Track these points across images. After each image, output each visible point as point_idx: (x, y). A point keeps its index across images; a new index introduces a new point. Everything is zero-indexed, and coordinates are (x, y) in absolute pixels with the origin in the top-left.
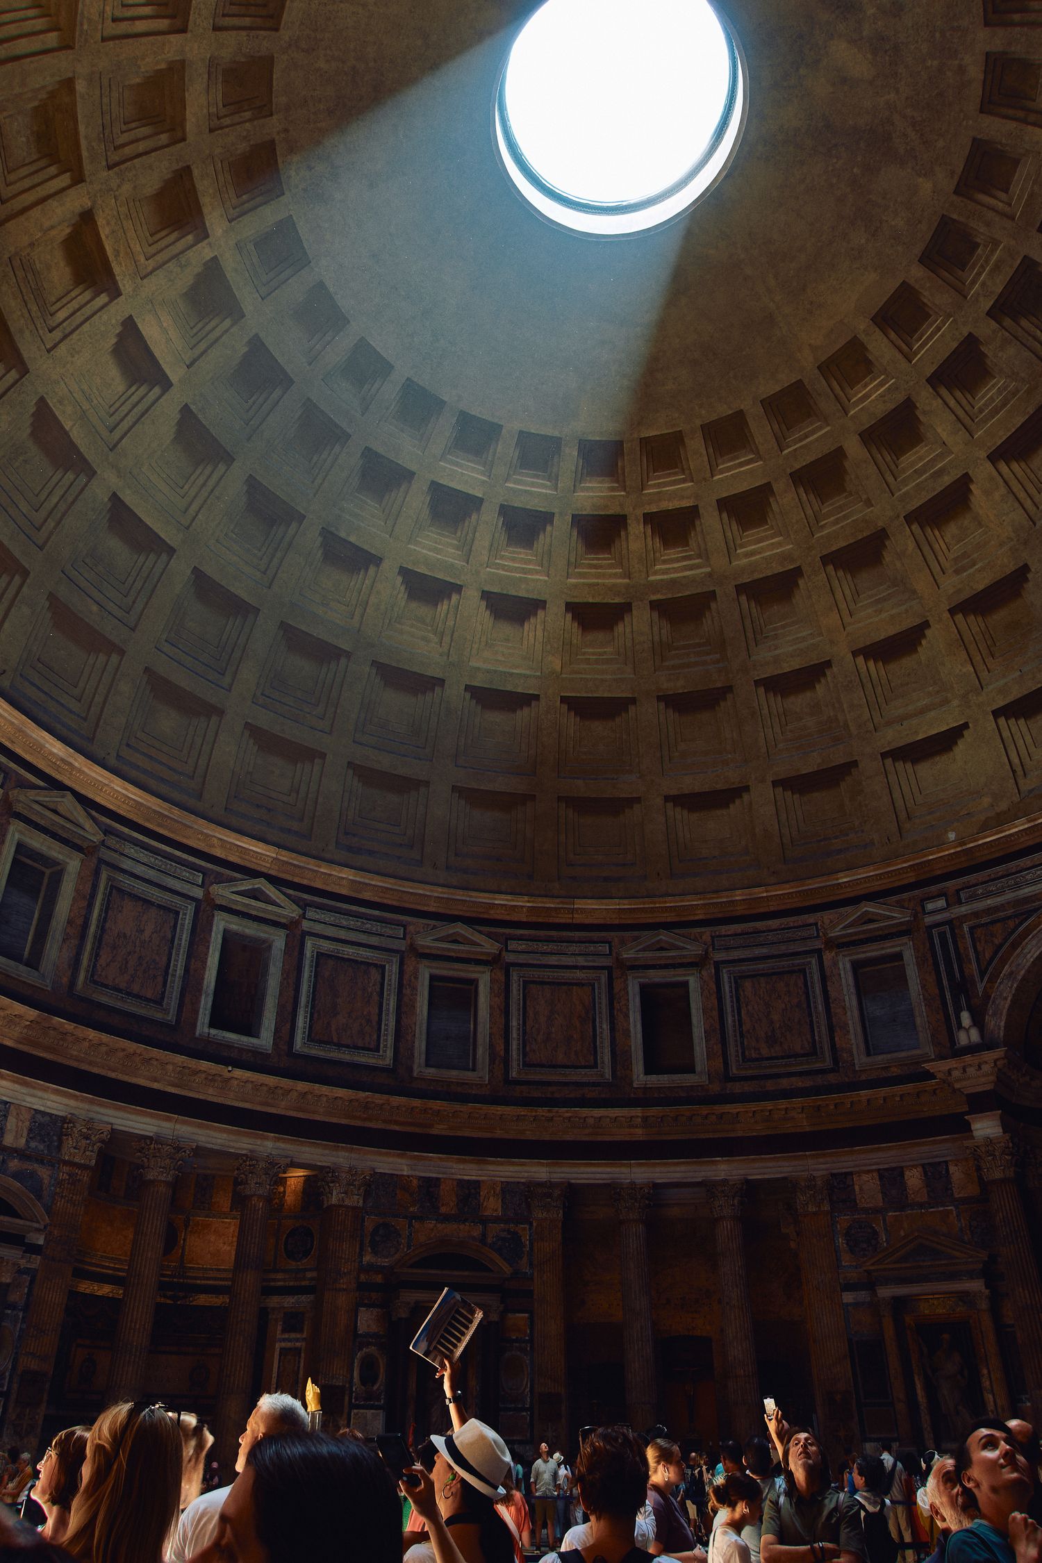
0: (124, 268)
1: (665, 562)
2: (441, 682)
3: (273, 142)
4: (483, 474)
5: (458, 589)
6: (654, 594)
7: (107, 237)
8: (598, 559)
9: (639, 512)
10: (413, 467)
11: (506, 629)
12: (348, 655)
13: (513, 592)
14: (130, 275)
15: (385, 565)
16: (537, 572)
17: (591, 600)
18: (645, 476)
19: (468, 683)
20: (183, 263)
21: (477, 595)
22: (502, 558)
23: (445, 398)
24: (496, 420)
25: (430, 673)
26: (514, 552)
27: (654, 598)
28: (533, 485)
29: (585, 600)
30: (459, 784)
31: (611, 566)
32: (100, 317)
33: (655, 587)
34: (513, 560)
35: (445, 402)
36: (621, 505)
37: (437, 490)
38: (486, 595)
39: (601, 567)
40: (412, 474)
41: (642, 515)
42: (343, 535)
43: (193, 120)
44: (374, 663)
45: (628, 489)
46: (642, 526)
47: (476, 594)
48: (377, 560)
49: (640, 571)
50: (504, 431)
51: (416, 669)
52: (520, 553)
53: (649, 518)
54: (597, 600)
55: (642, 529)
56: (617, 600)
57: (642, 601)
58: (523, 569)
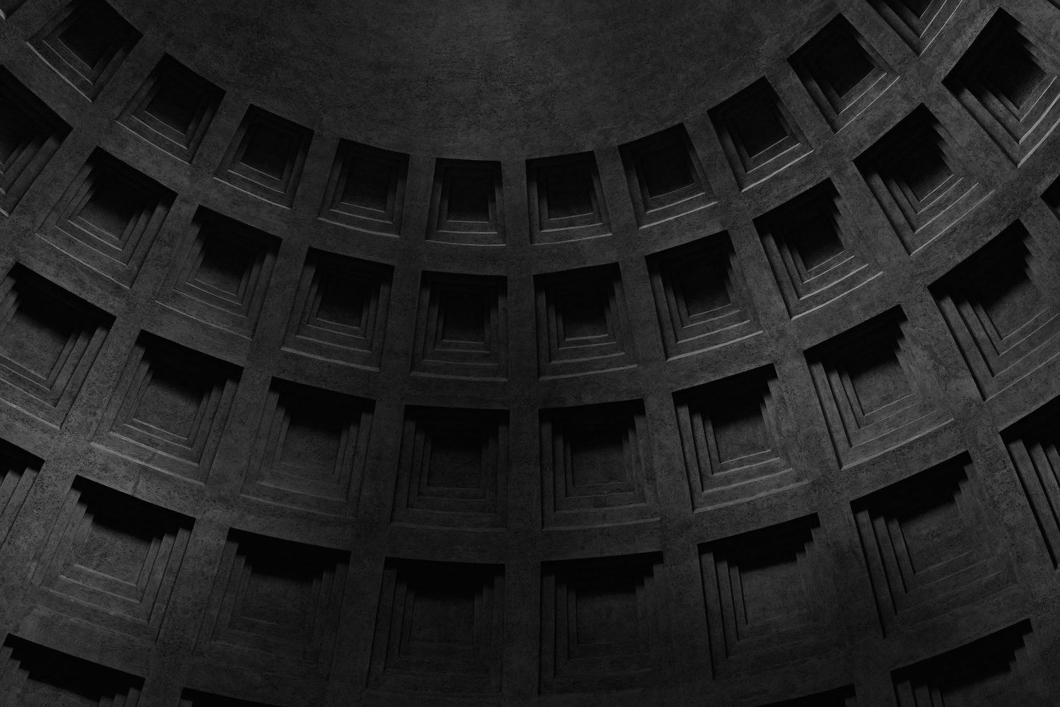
0: (100, 291)
1: (1028, 123)
2: (812, 521)
3: (167, 57)
4: (707, 199)
5: (769, 372)
6: (1039, 182)
7: (57, 275)
8: (940, 192)
9: (937, 84)
10: (610, 257)
11: (876, 383)
12: (657, 557)
13: (845, 327)
14: (111, 293)
15: (652, 405)
16: (864, 274)
17: (959, 259)
18: (907, 31)
19: (852, 499)
20: (167, 239)
21: (801, 363)
22: (809, 288)
23: (588, 149)
24: (669, 124)
25: (790, 515)
26: (822, 269)
27: (1043, 187)
28: (778, 164)
29: (952, 265)
30: (900, 666)
31: (961, 189)
32: (105, 355)
33: (1033, 172)
34: (824, 280)
35: (592, 153)
36: (906, 97)
37: (660, 264)
38: (812, 356)
39: (948, 200)
40: (615, 266)
41: (943, 87)
42: (571, 402)
43: (64, 106)
44: (703, 549)
45: (897, 69)
46: (954, 101)
47: (799, 363)
48: (637, 407)
49: (998, 164)
50: (688, 127)
51: (767, 522)
52: (829, 265)
53: (955, 83)
54: (968, 253)
55: (958, 105)
56: (995, 232)
57: (1030, 205)
58: (842, 283)
